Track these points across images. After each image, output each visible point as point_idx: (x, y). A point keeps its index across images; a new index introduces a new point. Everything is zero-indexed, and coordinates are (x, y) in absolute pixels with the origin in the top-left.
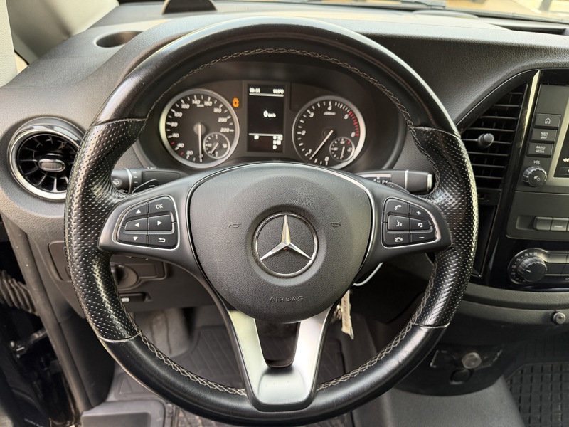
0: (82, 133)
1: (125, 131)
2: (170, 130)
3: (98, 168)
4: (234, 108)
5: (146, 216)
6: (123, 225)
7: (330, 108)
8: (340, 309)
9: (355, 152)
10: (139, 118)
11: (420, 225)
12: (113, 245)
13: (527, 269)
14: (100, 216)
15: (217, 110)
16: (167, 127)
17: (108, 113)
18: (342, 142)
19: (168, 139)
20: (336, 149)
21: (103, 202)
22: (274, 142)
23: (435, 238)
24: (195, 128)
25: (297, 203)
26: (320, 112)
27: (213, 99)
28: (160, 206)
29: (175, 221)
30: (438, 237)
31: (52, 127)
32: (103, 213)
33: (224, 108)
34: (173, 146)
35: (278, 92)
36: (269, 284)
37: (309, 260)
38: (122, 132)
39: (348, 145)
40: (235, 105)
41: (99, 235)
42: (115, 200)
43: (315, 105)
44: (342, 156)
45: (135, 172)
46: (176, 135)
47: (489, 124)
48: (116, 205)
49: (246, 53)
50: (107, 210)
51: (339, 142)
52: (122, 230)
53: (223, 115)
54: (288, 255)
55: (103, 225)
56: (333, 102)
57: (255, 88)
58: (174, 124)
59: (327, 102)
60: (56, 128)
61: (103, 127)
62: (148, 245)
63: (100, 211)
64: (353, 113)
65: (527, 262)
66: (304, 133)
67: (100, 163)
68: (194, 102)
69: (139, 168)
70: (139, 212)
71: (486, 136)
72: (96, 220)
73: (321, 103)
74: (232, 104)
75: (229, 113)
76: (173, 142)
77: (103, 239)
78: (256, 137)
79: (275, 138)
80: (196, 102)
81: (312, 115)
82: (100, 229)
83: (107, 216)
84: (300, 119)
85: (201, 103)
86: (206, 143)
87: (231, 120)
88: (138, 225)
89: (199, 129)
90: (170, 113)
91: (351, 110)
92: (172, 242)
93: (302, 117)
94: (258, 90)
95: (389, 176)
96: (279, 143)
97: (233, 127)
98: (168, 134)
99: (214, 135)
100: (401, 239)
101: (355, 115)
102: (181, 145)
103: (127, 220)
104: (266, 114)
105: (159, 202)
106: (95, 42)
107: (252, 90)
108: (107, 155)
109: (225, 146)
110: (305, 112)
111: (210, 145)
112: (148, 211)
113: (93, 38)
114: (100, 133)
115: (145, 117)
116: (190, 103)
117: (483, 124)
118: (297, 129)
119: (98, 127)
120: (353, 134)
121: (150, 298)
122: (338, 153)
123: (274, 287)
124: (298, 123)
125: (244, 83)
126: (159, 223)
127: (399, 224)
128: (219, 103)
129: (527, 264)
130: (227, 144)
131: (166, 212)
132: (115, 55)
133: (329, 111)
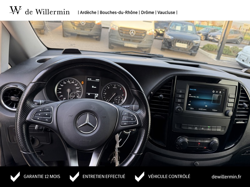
0: (25, 87)
1: (40, 85)
2: (58, 90)
3: (30, 96)
4: (82, 84)
5: (43, 112)
6: (35, 114)
7: (115, 86)
8: (115, 158)
9: (124, 101)
10: (45, 82)
11: (132, 119)
12: (31, 121)
13: (181, 143)
14: (28, 111)
15: (75, 85)
16: (57, 89)
17: (35, 80)
18: (119, 97)
19: (57, 93)
20: (117, 100)
21: (30, 107)
22: (95, 96)
23: (137, 124)
24: (67, 90)
25: (91, 109)
26: (111, 87)
27: (74, 81)
28: (48, 109)
29: (52, 114)
30: (138, 123)
31: (17, 86)
32: (29, 110)
33: (78, 84)
34: (59, 96)
35: (98, 80)
36: (80, 135)
37: (94, 128)
38: (39, 86)
39: (121, 99)
40: (82, 83)
41: (27, 117)
42: (33, 107)
43: (110, 85)
44: (119, 102)
45: (42, 101)
46: (60, 92)
47: (163, 92)
48: (34, 108)
49: (80, 66)
50: (30, 109)
51: (118, 97)
52: (34, 116)
53: (77, 86)
54: (87, 126)
55: (28, 114)
56: (116, 84)
57: (90, 78)
58: (60, 89)
59: (114, 84)
60: (18, 86)
61: (33, 84)
62: (42, 121)
63: (28, 109)
64: (123, 88)
65: (181, 140)
66: (106, 94)
67: (31, 94)
68: (68, 82)
69: (44, 100)
70: (41, 110)
71: (161, 95)
72: (27, 112)
73: (112, 84)
74: (81, 83)
75: (80, 86)
76: (59, 95)
77: (28, 118)
78: (89, 94)
79: (95, 95)
80: (69, 82)
81: (109, 88)
82: (27, 115)
83: (30, 111)
84: (105, 89)
85: (70, 82)
86: (71, 95)
87: (81, 88)
88: (40, 114)
89: (69, 90)
90: (59, 85)
91: (122, 87)
92: (50, 121)
93: (105, 88)
94: (91, 79)
95: (129, 106)
96: (97, 97)
97: (81, 90)
98: (57, 92)
99: (74, 93)
100: (126, 124)
101: (123, 89)
102: (62, 96)
103: (36, 113)
104: (93, 87)
105: (48, 108)
106: (36, 61)
107: (88, 79)
108: (33, 92)
109: (77, 97)
110: (106, 87)
111: (72, 96)
112: (44, 110)
113: (36, 60)
114: (32, 85)
115: (47, 82)
116: (66, 82)
117: (161, 92)
118: (103, 92)
119: (32, 84)
120: (123, 95)
121: (44, 154)
122: (118, 101)
123: (81, 136)
124: (104, 90)
125: (86, 77)
126: (47, 114)
127: (126, 119)
128: (77, 82)
129: (181, 141)
130: (78, 96)
131: (50, 111)
132: (42, 65)
133: (115, 87)
